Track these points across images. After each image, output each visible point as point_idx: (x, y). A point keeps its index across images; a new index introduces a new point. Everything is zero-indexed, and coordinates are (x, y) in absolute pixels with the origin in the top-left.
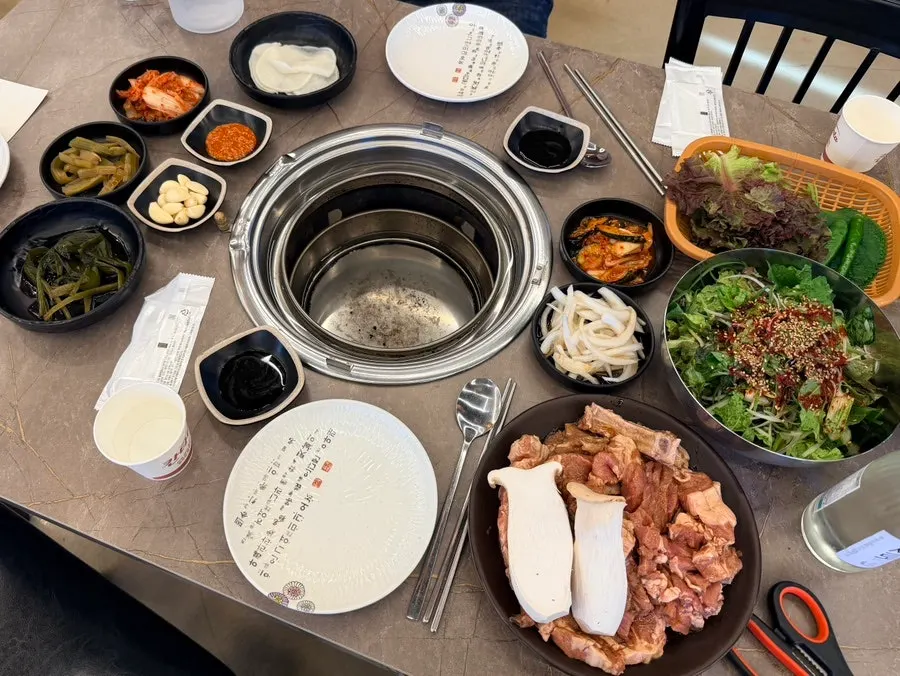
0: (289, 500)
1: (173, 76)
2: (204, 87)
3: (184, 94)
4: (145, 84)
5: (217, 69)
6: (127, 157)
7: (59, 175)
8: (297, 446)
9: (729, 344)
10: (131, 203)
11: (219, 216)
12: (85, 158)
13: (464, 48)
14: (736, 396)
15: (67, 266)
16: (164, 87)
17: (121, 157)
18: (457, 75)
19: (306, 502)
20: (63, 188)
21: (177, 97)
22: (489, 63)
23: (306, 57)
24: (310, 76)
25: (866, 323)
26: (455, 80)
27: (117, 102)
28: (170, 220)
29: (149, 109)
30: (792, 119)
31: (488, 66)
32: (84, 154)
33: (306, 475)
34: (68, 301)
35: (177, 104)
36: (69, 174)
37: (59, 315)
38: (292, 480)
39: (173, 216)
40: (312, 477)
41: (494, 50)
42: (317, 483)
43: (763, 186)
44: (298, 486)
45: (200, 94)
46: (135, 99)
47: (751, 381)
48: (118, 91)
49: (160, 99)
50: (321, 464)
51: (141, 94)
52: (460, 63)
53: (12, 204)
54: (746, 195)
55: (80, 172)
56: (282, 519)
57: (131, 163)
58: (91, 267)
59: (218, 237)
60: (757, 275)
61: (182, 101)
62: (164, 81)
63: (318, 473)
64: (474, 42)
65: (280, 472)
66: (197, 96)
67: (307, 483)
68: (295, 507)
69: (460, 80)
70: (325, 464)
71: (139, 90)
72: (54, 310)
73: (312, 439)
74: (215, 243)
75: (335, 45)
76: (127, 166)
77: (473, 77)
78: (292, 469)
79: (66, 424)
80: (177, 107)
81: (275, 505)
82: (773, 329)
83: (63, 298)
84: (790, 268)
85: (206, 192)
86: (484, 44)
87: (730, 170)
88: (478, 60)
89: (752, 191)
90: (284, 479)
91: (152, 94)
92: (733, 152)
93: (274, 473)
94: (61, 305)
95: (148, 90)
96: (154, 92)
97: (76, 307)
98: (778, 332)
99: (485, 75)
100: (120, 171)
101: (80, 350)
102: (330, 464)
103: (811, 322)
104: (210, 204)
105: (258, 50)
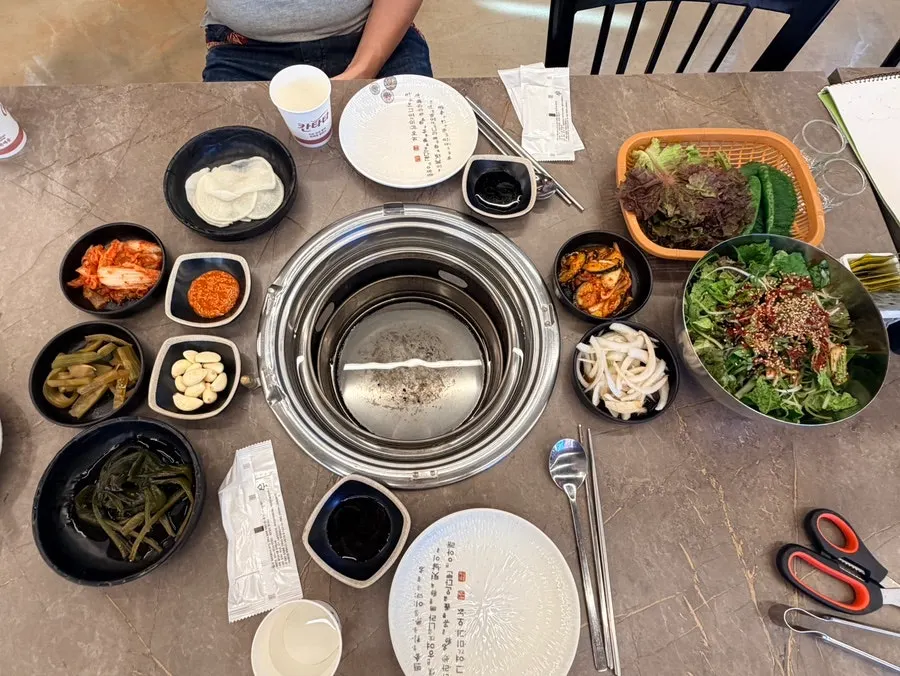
0: (446, 622)
1: (120, 246)
2: (158, 245)
3: (142, 261)
4: (95, 266)
5: (158, 218)
6: (120, 351)
7: (60, 401)
8: (429, 572)
9: (742, 339)
10: (152, 402)
11: (245, 380)
12: (77, 373)
13: (412, 122)
14: (760, 380)
15: (123, 499)
16: (117, 261)
17: (113, 354)
18: (417, 153)
19: (460, 616)
20: (71, 412)
21: (137, 267)
22: (439, 131)
23: (242, 175)
24: (255, 195)
25: (823, 272)
26: (418, 159)
27: (75, 295)
28: (199, 403)
29: (113, 290)
30: (672, 89)
31: (441, 136)
32: (74, 370)
33: (448, 593)
34: (146, 529)
35: (141, 275)
36: (68, 394)
37: (144, 548)
38: (439, 603)
39: (200, 398)
40: (454, 593)
41: (437, 115)
42: (461, 596)
43: (697, 172)
44: (447, 607)
45: (157, 254)
46: (94, 286)
47: (768, 363)
48: (69, 283)
49: (121, 277)
50: (455, 577)
51: (98, 279)
52: (414, 139)
53: (24, 448)
54: (687, 186)
55: (80, 390)
56: (449, 641)
57: (129, 358)
58: (149, 487)
59: (252, 396)
60: (731, 262)
61: (143, 270)
62: (113, 255)
63: (457, 586)
64: (417, 113)
65: (426, 599)
66: (155, 257)
67: (453, 599)
68: (454, 626)
69: (423, 158)
70: (460, 576)
71: (93, 277)
72: (136, 545)
73: (438, 559)
74: (252, 403)
75: (263, 152)
76: (126, 363)
77: (432, 152)
78: (434, 594)
79: (210, 647)
80: (141, 278)
81: (437, 632)
82: (773, 313)
83: (138, 529)
84: (752, 245)
85: (219, 358)
86: (427, 112)
87: (660, 163)
88: (430, 132)
89: (690, 180)
90: (433, 605)
91: (108, 275)
92: (656, 145)
93: (421, 604)
94: (140, 537)
95: (103, 272)
96: (110, 273)
97: (157, 532)
98: (778, 315)
99: (441, 144)
100: (121, 372)
101: (182, 569)
102: (464, 573)
103: (799, 295)
104: (229, 370)
105: (189, 183)
